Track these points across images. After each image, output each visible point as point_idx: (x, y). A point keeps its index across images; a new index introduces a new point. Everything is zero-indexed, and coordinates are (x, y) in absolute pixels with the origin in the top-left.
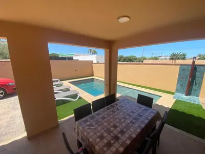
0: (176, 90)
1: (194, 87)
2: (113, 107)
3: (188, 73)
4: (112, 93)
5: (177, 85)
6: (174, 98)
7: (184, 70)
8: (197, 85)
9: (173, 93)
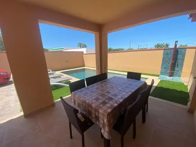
0: (161, 72)
1: (176, 69)
2: (105, 82)
3: (171, 56)
4: (103, 72)
5: (161, 68)
6: (159, 79)
7: (167, 54)
8: (179, 66)
9: (158, 76)
